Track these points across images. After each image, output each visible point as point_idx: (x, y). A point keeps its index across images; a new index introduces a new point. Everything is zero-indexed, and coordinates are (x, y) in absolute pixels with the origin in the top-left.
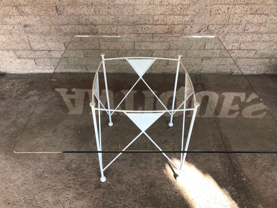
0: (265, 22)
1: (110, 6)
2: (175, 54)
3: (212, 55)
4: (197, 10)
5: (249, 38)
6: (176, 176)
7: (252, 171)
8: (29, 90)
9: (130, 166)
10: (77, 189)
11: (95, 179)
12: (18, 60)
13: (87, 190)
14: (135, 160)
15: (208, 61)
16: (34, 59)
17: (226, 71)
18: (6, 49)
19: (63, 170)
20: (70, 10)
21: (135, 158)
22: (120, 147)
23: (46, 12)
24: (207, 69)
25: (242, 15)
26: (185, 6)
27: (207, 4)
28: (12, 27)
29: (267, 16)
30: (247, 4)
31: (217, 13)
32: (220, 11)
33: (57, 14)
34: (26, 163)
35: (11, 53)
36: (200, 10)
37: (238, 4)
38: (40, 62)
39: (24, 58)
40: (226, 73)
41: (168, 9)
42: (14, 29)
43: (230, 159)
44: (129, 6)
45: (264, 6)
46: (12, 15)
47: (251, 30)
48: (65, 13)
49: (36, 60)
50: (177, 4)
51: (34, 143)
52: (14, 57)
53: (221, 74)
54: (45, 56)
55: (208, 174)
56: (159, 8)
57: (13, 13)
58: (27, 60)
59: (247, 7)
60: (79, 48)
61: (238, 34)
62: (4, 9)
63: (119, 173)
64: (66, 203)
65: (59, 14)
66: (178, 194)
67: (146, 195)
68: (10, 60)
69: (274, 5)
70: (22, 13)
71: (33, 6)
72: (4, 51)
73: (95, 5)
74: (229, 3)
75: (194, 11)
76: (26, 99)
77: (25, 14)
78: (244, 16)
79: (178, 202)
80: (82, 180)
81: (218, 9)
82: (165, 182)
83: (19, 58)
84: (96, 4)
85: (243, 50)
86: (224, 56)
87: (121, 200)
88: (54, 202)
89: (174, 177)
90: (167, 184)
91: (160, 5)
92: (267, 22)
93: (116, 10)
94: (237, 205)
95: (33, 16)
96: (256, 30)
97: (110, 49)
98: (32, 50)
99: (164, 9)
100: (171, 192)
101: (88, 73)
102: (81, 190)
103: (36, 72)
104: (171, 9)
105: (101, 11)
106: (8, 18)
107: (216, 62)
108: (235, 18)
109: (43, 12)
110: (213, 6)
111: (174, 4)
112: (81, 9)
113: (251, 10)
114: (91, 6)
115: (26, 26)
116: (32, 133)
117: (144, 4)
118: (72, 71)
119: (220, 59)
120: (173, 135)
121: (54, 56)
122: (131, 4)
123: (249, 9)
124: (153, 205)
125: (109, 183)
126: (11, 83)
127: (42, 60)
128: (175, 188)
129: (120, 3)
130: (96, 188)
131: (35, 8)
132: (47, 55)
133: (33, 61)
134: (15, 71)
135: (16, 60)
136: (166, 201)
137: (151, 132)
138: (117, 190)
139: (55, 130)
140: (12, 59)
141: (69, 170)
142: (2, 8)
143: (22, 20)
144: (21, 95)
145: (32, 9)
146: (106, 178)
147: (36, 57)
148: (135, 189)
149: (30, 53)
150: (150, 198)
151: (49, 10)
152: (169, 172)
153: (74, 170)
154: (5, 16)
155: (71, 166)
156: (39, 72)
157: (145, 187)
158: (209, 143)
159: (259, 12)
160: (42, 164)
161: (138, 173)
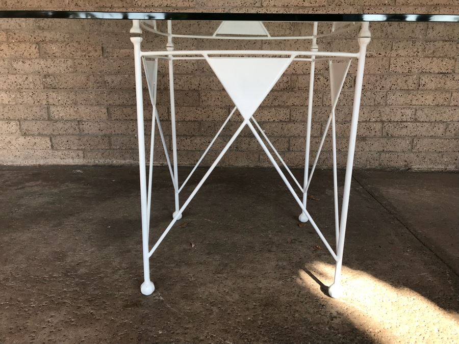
0: (451, 71)
2: (301, 130)
3: (367, 133)
5: (429, 99)
6: (325, 289)
9: (214, 272)
10: (79, 307)
11: (130, 292)
12: (22, 140)
13: (104, 309)
14: (226, 265)
16: (51, 137)
17: (396, 165)
18: (5, 117)
19: (54, 277)
21: (226, 262)
22: (193, 246)
23: (84, 54)
24: (362, 161)
25: (411, 59)
28: (24, 79)
29: (453, 61)
31: (368, 55)
33: (101, 57)
35: (14, 127)
38: (60, 142)
39: (33, 135)
40: (398, 169)
42: (26, 82)
43: (450, 268)
46: (29, 57)
47: (432, 85)
48: (115, 55)
49: (53, 139)
52: (17, 133)
53: (388, 170)
54: (71, 131)
57: (30, 55)
58: (38, 140)
61: (408, 91)
62: (16, 48)
63: (187, 283)
65: (107, 57)
67: (254, 321)
68: (8, 139)
70: (43, 55)
71: (64, 44)
76: (17, 189)
77: (49, 56)
78: (415, 61)
80: (96, 292)
82: (302, 300)
83: (25, 135)
85: (423, 122)
86: (389, 135)
87: (188, 328)
89: (323, 291)
90: (306, 303)
92: (456, 72)
95: (63, 60)
96: (439, 86)
97: (187, 119)
98: (49, 119)
100: (319, 316)
102: (89, 310)
103: (50, 163)
106: (21, 63)
107: (377, 146)
108: (400, 64)
109: (79, 53)
113: (424, 50)
115: (47, 76)
116: (9, 227)
119: (384, 141)
121: (86, 132)
124: (274, 339)
125: (161, 298)
127: (64, 139)
128: (327, 310)
130: (127, 306)
131: (67, 46)
132: (75, 129)
133: (49, 141)
134: (12, 162)
135: (19, 139)
136: (308, 333)
137: (263, 228)
138: (180, 311)
139: (60, 224)
140: (11, 137)
141: (68, 276)
142: (14, 47)
143: (44, 66)
144: (10, 186)
145: (63, 49)
146: (157, 288)
147: (55, 133)
148: (226, 310)
149: (46, 125)
150: (263, 326)
151: (90, 49)
152: (309, 283)
153: (81, 277)
154: (16, 59)
155: (76, 271)
156: (55, 163)
157: (251, 306)
158: (392, 244)
159: (438, 54)
160: (8, 268)
161: (234, 284)
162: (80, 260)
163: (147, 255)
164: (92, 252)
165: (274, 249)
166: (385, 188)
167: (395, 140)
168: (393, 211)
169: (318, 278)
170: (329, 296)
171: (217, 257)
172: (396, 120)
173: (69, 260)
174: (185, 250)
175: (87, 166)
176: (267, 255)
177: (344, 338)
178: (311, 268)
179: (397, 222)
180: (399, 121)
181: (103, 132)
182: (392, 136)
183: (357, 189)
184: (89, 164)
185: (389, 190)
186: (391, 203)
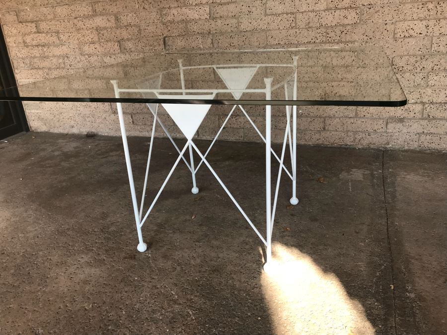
1: (233, 34)
3: (406, 115)
4: (370, 33)
9: (195, 240)
10: (99, 254)
12: (113, 117)
13: (112, 258)
14: (207, 236)
15: (400, 125)
17: (439, 147)
19: (95, 231)
20: (180, 43)
21: (209, 233)
22: (193, 217)
23: (151, 48)
24: (399, 142)
26: (349, 27)
27: (386, 22)
31: (407, 35)
32: (411, 32)
33: (164, 50)
34: (55, 216)
35: (107, 106)
36: (376, 32)
38: (138, 119)
40: (439, 151)
41: (320, 34)
43: (392, 261)
44: (259, 32)
46: (113, 53)
48: (174, 48)
49: (133, 116)
50: (333, 24)
51: (80, 199)
52: (109, 112)
53: (428, 152)
55: (333, 274)
56: (305, 33)
57: (114, 51)
62: (105, 45)
63: (172, 246)
64: (73, 267)
65: (168, 50)
66: (256, 290)
67: (198, 281)
68: (104, 116)
70: (124, 51)
71: (137, 41)
73: (213, 35)
74: (428, 17)
75: (363, 34)
77: (127, 51)
79: (250, 301)
80: (113, 245)
81: (408, 28)
83: (115, 113)
84: (214, 32)
86: (431, 117)
87: (153, 279)
88: (58, 262)
91: (306, 28)
93: (242, 40)
95: (136, 54)
99: (312, 34)
100: (246, 284)
101: (199, 140)
102: (103, 257)
103: (132, 135)
104: (324, 34)
105: (220, 42)
106: (108, 58)
107: (416, 127)
109: (147, 48)
110: (397, 23)
111: (329, 25)
112: (194, 41)
114: (207, 36)
117: (281, 28)
118: (178, 135)
119: (424, 122)
120: (292, 215)
122: (263, 29)
124: (203, 295)
125: (150, 255)
126: (96, 144)
127: (141, 117)
129: (247, 29)
130: (125, 258)
131: (139, 42)
133: (130, 118)
134: (107, 133)
138: (156, 266)
139: (116, 191)
140: (106, 114)
141: (103, 231)
142: (103, 45)
143: (124, 59)
144: (99, 155)
145: (137, 44)
146: (148, 249)
147: (134, 112)
148: (185, 270)
149: (128, 105)
150: (202, 285)
151: (155, 44)
153: (109, 233)
154: (105, 55)
155: (109, 229)
156: (136, 135)
157: (203, 270)
158: (358, 233)
160: (73, 221)
161: (202, 252)
162: (115, 220)
166: (406, 174)
167: (438, 122)
168: (390, 199)
171: (205, 229)
172: (439, 101)
173: (109, 219)
174: (185, 220)
177: (251, 303)
179: (383, 212)
180: (443, 102)
182: (434, 118)
183: (375, 173)
184: (159, 137)
185: (408, 177)
186: (396, 190)
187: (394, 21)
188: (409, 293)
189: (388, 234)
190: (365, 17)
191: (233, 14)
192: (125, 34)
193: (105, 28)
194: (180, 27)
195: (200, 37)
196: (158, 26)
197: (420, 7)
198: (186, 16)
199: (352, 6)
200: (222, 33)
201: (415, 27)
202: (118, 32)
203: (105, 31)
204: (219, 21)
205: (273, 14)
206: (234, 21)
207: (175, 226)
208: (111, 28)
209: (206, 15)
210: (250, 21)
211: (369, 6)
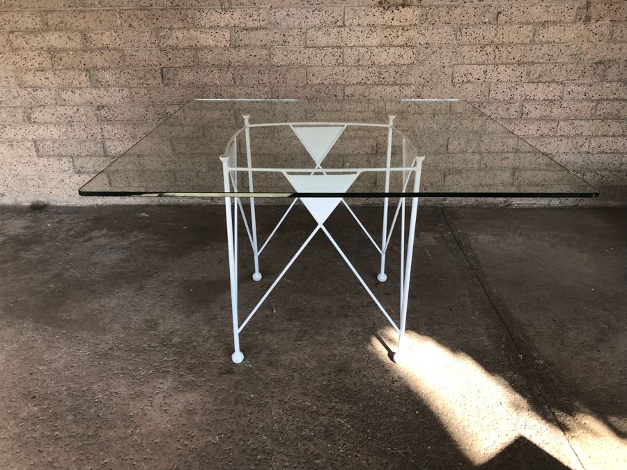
0: (559, 98)
1: (262, 69)
3: (464, 166)
4: (427, 76)
5: (532, 129)
6: (391, 355)
7: (556, 349)
8: (92, 229)
9: (294, 339)
10: (182, 375)
11: (222, 360)
12: (76, 178)
13: (203, 376)
14: (305, 332)
15: (458, 177)
16: (108, 173)
17: (495, 201)
18: (56, 153)
19: (153, 346)
20: (187, 77)
21: (306, 329)
22: (274, 312)
23: (142, 81)
25: (514, 85)
26: (404, 68)
27: (444, 65)
28: (75, 110)
29: (561, 87)
30: (519, 64)
31: (465, 80)
32: (470, 77)
33: (161, 85)
34: (76, 334)
35: (66, 163)
36: (433, 75)
37: (502, 64)
38: (119, 179)
40: (496, 205)
41: (372, 74)
42: (77, 115)
43: (509, 331)
44: (297, 68)
45: (553, 66)
46: (79, 86)
47: (535, 114)
48: (177, 83)
49: (111, 175)
50: (387, 63)
51: (96, 306)
52: (70, 171)
53: (486, 206)
54: (130, 166)
55: (463, 353)
56: (354, 71)
57: (80, 83)
59: (521, 69)
60: (198, 151)
61: (510, 120)
62: (64, 75)
63: (271, 351)
64: (158, 396)
65: (167, 85)
67: (328, 386)
68: (61, 177)
69: (572, 64)
70: (96, 84)
71: (118, 71)
72: (52, 159)
73: (235, 68)
74: (486, 62)
75: (420, 77)
76: (84, 241)
77: (102, 85)
78: (518, 87)
79: (397, 396)
80: (193, 361)
81: (467, 72)
82: (370, 366)
83: (79, 172)
84: (236, 64)
85: (525, 152)
86: (488, 167)
87: (274, 392)
88: (131, 394)
89: (389, 357)
90: (373, 368)
91: (355, 66)
92: (564, 98)
93: (274, 76)
94: (526, 401)
95: (117, 89)
96: (544, 114)
98: (105, 155)
99: (363, 73)
100: (383, 380)
102: (190, 377)
104: (377, 74)
105: (244, 78)
106: (70, 93)
108: (501, 90)
109: (136, 81)
110: (455, 67)
111: (383, 64)
112: (208, 75)
113: (529, 74)
114: (226, 69)
115: (101, 108)
116: (94, 291)
117: (325, 65)
119: (481, 173)
120: (387, 294)
121: (147, 167)
122: (302, 64)
123: (524, 73)
124: (344, 400)
125: (250, 366)
126: (57, 220)
127: (124, 176)
128: (391, 375)
129: (282, 63)
130: (221, 374)
131: (122, 73)
132: (135, 164)
133: (106, 178)
134: (66, 201)
135: (73, 177)
136: (372, 395)
137: (342, 290)
138: (266, 377)
139: (142, 288)
140: (64, 175)
141: (165, 346)
142: (60, 74)
143: (96, 96)
144: (76, 237)
145: (118, 76)
146: (245, 356)
147: (113, 169)
148: (305, 376)
149: (102, 161)
150: (336, 390)
151: (148, 76)
152: (378, 349)
153: (176, 346)
154: (64, 89)
155: (171, 341)
157: (326, 372)
158: (463, 306)
159: (544, 79)
160: (109, 337)
161: (312, 351)
162: (172, 328)
163: (237, 331)
164: (181, 320)
165: (351, 313)
166: (476, 234)
167: (495, 173)
168: (475, 265)
169: (387, 344)
170: (394, 362)
171: (298, 323)
172: (497, 150)
173: (161, 328)
174: (267, 317)
175: (150, 206)
176: (343, 320)
177: (400, 398)
178: (382, 334)
179: (475, 279)
180: (499, 151)
181: (167, 166)
182: (491, 169)
183: (445, 235)
184: (152, 204)
185: (480, 237)
186: (476, 254)
187: (452, 63)
188: (538, 359)
189: (492, 303)
190: (421, 57)
191: (263, 43)
192: (98, 60)
193: (64, 50)
194: (186, 55)
195: (216, 70)
196: (154, 52)
197: (479, 50)
198: (195, 41)
199: (409, 44)
200: (246, 66)
201: (473, 72)
202: (87, 56)
203: (65, 54)
204: (243, 51)
205: (315, 47)
206: (264, 52)
207: (260, 325)
208: (75, 51)
209: (224, 42)
210: (285, 53)
211: (426, 46)
